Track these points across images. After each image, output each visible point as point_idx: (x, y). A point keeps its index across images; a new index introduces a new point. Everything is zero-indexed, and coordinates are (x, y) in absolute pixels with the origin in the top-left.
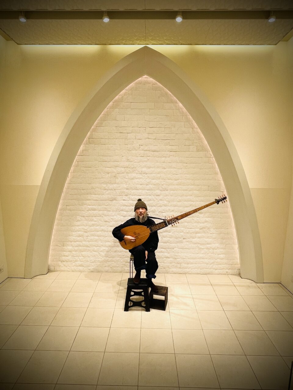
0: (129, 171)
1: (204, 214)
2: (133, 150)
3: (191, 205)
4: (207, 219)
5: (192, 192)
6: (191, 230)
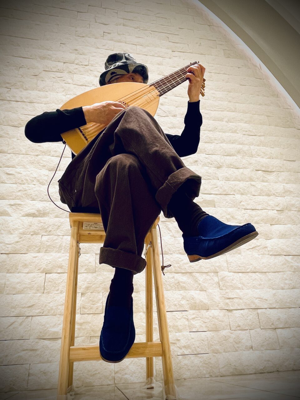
0: (76, 69)
1: (275, 173)
2: (89, 37)
3: (239, 152)
4: (289, 186)
5: (234, 124)
6: (254, 213)
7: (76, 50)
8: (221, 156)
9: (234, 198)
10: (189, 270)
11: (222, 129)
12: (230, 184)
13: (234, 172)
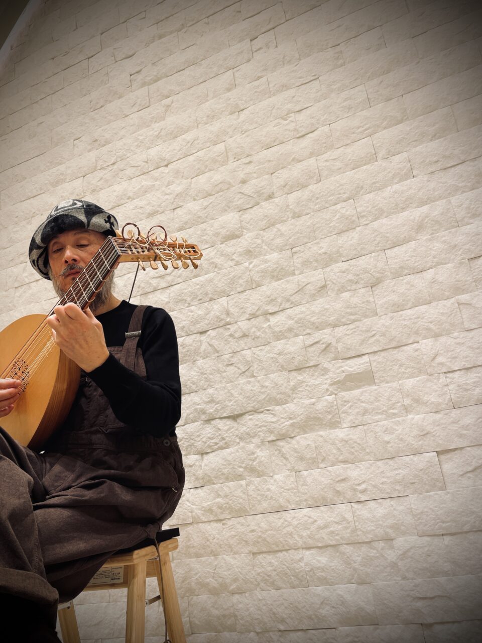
7: (96, 140)
8: (376, 254)
9: (417, 350)
10: (331, 540)
11: (374, 183)
12: (405, 320)
13: (412, 286)
